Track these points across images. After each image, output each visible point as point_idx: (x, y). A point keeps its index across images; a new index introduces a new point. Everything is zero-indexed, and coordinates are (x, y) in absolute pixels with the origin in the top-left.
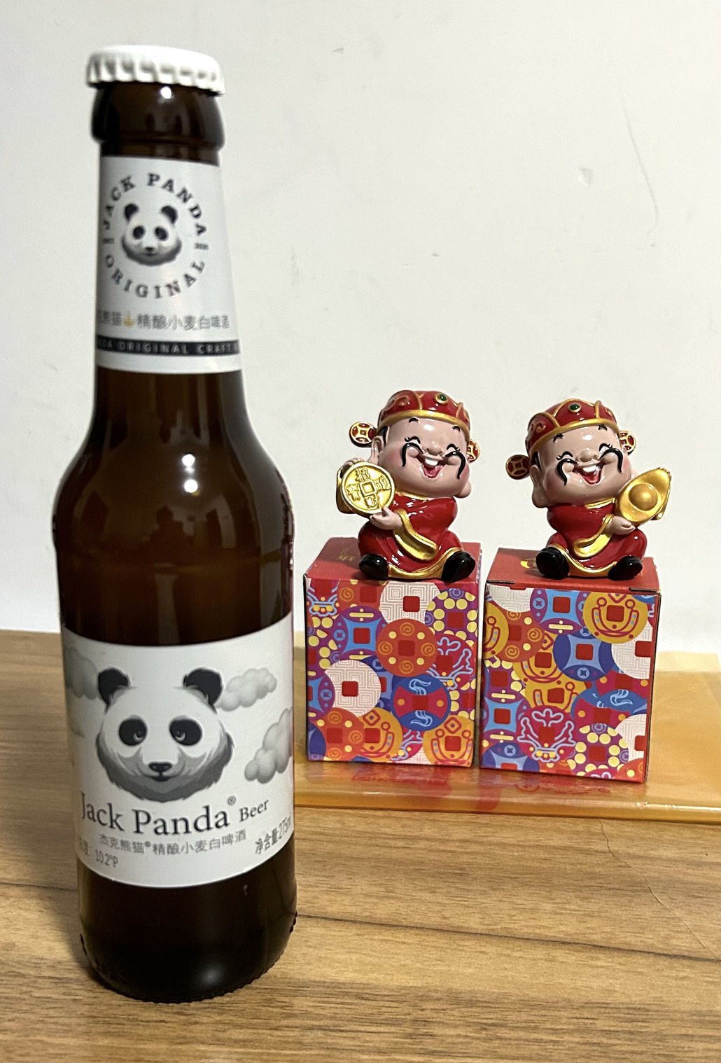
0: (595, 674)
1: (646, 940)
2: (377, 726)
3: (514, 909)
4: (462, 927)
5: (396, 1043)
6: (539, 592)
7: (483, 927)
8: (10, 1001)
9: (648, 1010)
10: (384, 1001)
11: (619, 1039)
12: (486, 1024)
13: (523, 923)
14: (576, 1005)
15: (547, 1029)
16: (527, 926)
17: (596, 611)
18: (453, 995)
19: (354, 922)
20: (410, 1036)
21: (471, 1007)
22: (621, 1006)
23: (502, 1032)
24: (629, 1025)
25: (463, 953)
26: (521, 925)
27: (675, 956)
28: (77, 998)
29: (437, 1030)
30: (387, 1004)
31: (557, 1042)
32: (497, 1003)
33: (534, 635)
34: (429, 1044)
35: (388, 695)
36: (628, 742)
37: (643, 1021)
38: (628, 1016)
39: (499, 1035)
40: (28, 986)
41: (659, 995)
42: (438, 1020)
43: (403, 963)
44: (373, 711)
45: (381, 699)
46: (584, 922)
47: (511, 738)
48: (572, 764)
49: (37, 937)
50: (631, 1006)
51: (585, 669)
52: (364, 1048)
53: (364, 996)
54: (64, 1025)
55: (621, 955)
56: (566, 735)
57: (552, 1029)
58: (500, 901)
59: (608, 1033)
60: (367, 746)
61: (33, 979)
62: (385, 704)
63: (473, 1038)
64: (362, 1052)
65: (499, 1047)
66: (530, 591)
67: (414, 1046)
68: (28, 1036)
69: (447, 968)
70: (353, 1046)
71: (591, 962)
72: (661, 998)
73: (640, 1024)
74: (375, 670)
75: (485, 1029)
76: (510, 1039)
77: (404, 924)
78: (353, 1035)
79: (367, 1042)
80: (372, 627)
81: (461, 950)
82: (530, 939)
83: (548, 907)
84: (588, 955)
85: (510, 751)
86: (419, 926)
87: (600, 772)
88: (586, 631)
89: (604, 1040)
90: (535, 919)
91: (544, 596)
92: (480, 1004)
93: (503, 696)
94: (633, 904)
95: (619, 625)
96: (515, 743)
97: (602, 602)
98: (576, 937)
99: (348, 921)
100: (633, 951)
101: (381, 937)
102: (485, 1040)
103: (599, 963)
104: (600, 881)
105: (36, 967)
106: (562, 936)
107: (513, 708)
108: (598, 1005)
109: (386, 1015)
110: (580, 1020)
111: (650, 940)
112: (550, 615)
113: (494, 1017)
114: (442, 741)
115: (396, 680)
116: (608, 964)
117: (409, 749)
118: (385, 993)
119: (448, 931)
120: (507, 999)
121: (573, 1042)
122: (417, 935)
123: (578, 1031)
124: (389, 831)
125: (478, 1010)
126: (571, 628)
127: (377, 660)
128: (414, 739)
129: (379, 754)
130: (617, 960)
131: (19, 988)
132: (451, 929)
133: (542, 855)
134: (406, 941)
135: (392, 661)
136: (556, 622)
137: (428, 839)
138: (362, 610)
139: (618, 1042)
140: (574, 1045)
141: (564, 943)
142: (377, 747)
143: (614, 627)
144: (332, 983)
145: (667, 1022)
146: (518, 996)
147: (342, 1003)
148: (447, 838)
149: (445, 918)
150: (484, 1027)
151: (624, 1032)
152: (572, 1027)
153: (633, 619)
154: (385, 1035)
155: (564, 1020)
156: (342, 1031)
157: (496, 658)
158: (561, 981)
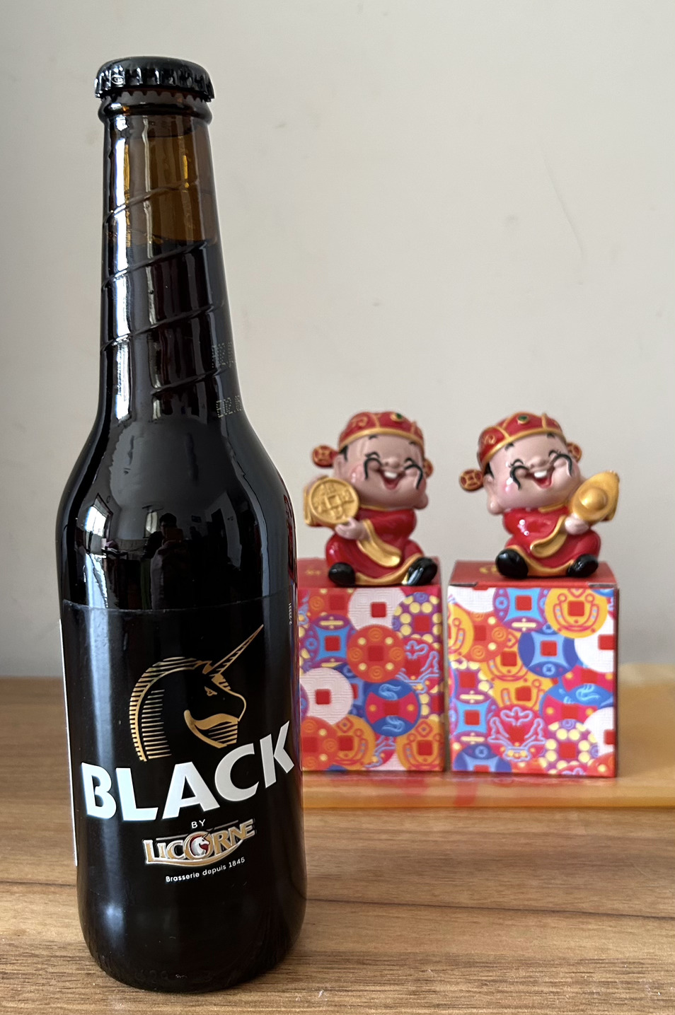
0: (560, 671)
1: (634, 906)
2: (351, 733)
3: (500, 885)
4: (453, 902)
5: (402, 999)
6: (501, 592)
7: (473, 902)
8: (27, 976)
9: (643, 964)
10: (385, 965)
11: (617, 989)
12: (486, 981)
13: (512, 897)
14: (572, 962)
15: (545, 982)
16: (515, 899)
17: (558, 608)
18: (451, 958)
19: (348, 902)
20: (414, 993)
21: (470, 967)
22: (616, 961)
23: (503, 987)
24: (626, 976)
25: (456, 924)
26: (510, 898)
27: (663, 918)
28: (90, 972)
29: (438, 988)
30: (388, 968)
31: (557, 992)
32: (495, 963)
33: (499, 634)
34: (435, 999)
35: (359, 702)
36: (598, 737)
37: (639, 973)
38: (624, 969)
39: (500, 989)
40: (43, 964)
41: (652, 951)
42: (439, 978)
43: (399, 934)
44: (347, 719)
45: (354, 706)
46: (571, 893)
47: (481, 740)
48: (543, 763)
49: (45, 925)
50: (626, 961)
51: (550, 666)
52: (372, 1004)
53: (365, 962)
54: (80, 994)
55: (610, 919)
56: (536, 733)
57: (551, 982)
58: (487, 880)
59: (606, 984)
60: (341, 754)
61: (46, 958)
62: (358, 711)
63: (475, 992)
64: (370, 1007)
65: (501, 999)
66: (492, 591)
67: (419, 1001)
68: (49, 1004)
69: (442, 936)
70: (361, 1002)
71: (581, 926)
72: (653, 953)
73: (635, 975)
74: (347, 677)
75: (486, 985)
76: (511, 992)
77: (396, 901)
78: (359, 993)
79: (373, 999)
80: (342, 635)
81: (455, 921)
82: (520, 910)
83: (535, 883)
84: (578, 920)
85: (481, 752)
86: (410, 903)
87: (571, 769)
88: (549, 627)
89: (603, 990)
90: (523, 893)
91: (506, 595)
92: (478, 965)
93: (471, 697)
94: (616, 877)
95: (581, 620)
96: (486, 744)
97: (563, 598)
98: (564, 906)
99: (342, 901)
100: (622, 915)
101: (375, 913)
102: (487, 994)
103: (590, 927)
104: (584, 859)
105: (48, 948)
106: (551, 905)
107: (482, 709)
108: (593, 961)
109: (389, 977)
110: (578, 974)
111: (638, 905)
112: (513, 613)
113: (493, 975)
114: (414, 745)
115: (367, 686)
116: (599, 927)
117: (383, 755)
118: (386, 959)
119: (440, 906)
120: (505, 959)
121: (573, 993)
122: (410, 910)
123: (577, 983)
124: (371, 826)
125: (478, 969)
126: (533, 625)
127: (348, 667)
128: (387, 745)
129: (353, 762)
130: (607, 925)
131: (35, 965)
132: (441, 904)
133: (523, 841)
134: (400, 916)
135: (363, 667)
136: (519, 620)
137: (410, 832)
138: (332, 618)
139: (617, 991)
140: (574, 994)
141: (553, 912)
142: (351, 754)
143: (576, 622)
144: (332, 952)
145: (662, 973)
146: (514, 956)
147: (345, 969)
148: (428, 830)
149: (435, 896)
150: (484, 983)
151: (622, 982)
152: (569, 980)
153: (594, 614)
154: (389, 992)
155: (561, 975)
156: (348, 991)
157: (464, 659)
158: (555, 943)
